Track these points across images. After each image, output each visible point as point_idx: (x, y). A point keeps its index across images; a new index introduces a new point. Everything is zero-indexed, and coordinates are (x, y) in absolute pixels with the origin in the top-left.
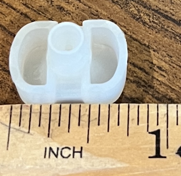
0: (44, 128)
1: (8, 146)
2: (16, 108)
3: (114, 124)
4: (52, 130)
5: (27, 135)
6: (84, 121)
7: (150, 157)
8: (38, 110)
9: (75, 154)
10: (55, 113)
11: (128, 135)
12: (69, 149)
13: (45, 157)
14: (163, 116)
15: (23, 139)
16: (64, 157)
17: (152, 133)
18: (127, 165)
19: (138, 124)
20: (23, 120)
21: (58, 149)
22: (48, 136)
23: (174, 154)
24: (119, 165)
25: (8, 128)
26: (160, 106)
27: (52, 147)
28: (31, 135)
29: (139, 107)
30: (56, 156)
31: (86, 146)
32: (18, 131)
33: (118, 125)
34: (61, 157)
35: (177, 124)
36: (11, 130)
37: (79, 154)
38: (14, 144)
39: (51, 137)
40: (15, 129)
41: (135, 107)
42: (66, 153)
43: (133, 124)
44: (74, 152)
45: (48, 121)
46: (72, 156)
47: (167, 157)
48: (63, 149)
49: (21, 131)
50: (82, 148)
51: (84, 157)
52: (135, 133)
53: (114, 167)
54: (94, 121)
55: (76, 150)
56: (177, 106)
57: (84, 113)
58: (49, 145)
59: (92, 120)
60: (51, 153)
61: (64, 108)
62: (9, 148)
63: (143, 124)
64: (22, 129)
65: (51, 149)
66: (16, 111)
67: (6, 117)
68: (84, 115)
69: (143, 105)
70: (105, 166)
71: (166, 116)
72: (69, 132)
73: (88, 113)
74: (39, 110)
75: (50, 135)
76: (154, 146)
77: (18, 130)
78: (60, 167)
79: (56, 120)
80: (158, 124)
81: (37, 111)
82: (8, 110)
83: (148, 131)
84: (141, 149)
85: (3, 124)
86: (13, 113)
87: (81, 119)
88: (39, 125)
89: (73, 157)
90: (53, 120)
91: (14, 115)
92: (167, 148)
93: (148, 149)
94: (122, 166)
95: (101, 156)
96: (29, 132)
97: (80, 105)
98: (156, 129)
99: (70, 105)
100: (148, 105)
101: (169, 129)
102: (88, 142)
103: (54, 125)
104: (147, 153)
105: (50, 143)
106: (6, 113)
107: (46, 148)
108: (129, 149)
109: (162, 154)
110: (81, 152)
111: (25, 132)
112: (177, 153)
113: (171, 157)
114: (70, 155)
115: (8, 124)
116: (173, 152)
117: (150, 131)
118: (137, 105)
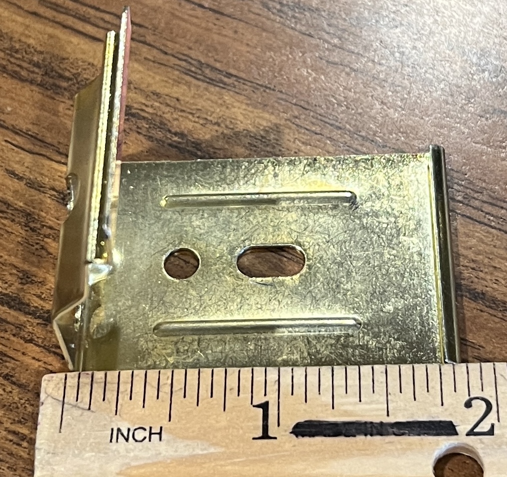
0: (110, 402)
1: (61, 428)
2: (72, 378)
3: (205, 395)
4: (122, 405)
5: (87, 413)
6: (165, 392)
7: (254, 439)
8: (101, 378)
9: (152, 436)
10: (126, 382)
11: (224, 410)
12: (145, 430)
13: (111, 441)
14: (273, 383)
15: (81, 418)
16: (136, 441)
17: (258, 406)
18: (223, 449)
19: (239, 395)
20: (82, 393)
21: (129, 430)
22: (116, 414)
23: (288, 433)
24: (212, 450)
25: (61, 403)
26: (269, 370)
27: (121, 428)
28: (93, 412)
29: (240, 371)
30: (127, 440)
31: (167, 426)
32: (74, 408)
33: (212, 396)
34: (134, 441)
35: (292, 394)
36: (65, 406)
37: (158, 436)
38: (69, 424)
39: (120, 415)
40: (70, 404)
41: (234, 372)
42: (140, 435)
43: (231, 396)
44: (151, 434)
45: (116, 393)
46: (147, 439)
47: (278, 438)
48: (135, 430)
50: (161, 428)
51: (164, 440)
52: (234, 407)
53: (205, 452)
54: (178, 393)
55: (153, 432)
56: (292, 369)
57: (165, 382)
58: (117, 425)
59: (176, 391)
60: (120, 435)
61: (137, 375)
62: (62, 431)
63: (246, 394)
64: (79, 405)
65: (119, 430)
66: (72, 381)
67: (59, 390)
68: (164, 384)
69: (246, 369)
70: (194, 451)
71: (277, 383)
72: (144, 407)
73: (170, 381)
75: (118, 413)
76: (261, 423)
77: (75, 406)
78: (132, 454)
79: (126, 393)
82: (61, 379)
83: (252, 403)
84: (242, 428)
85: (55, 399)
86: (68, 384)
87: (160, 389)
88: (104, 400)
90: (122, 392)
91: (70, 386)
93: (252, 428)
94: (216, 451)
95: (187, 438)
96: (89, 409)
97: (159, 372)
98: (263, 400)
99: (146, 372)
100: (252, 370)
101: (280, 400)
102: (170, 420)
103: (124, 398)
104: (250, 433)
105: (119, 423)
106: (58, 384)
107: (112, 430)
108: (225, 428)
109: (270, 434)
110: (160, 434)
111: (83, 409)
113: (283, 437)
114: (145, 438)
115: (61, 399)
116: (286, 431)
117: (255, 403)
118: (238, 369)
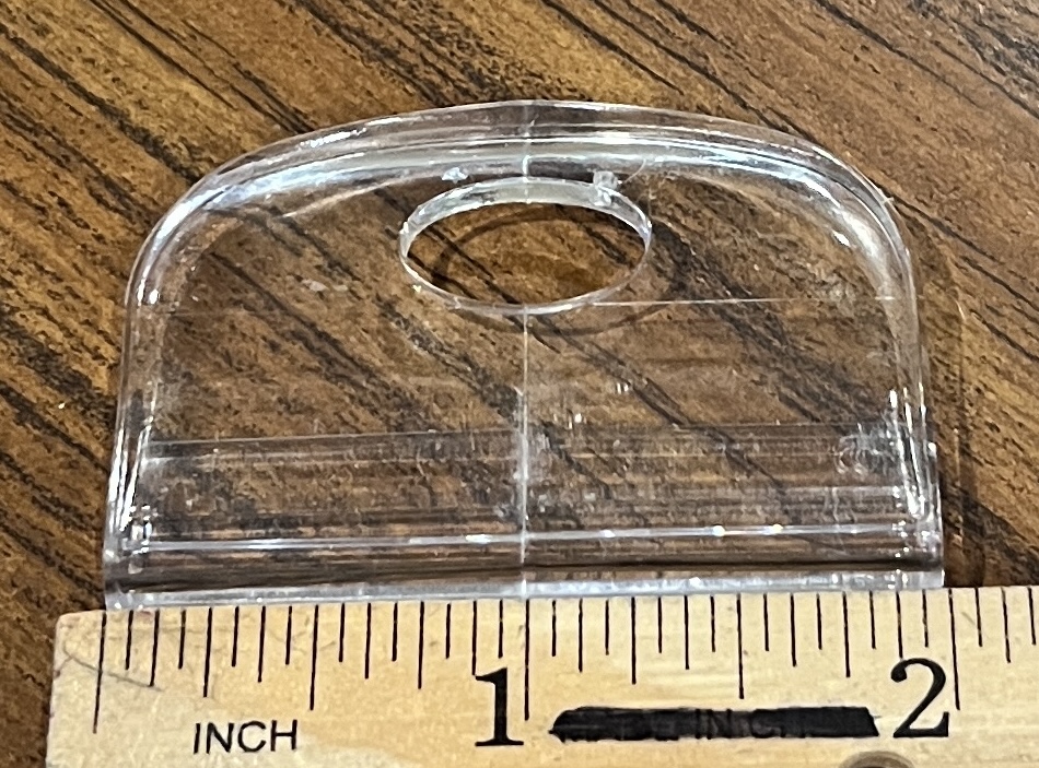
0: (192, 672)
1: (96, 724)
2: (117, 622)
3: (381, 657)
4: (216, 676)
5: (147, 692)
6: (301, 650)
7: (479, 744)
8: (175, 622)
9: (278, 739)
10: (223, 630)
11: (420, 686)
12: (263, 727)
13: (196, 750)
14: (516, 633)
15: (136, 704)
16: (246, 749)
17: (486, 679)
19: (448, 655)
20: (136, 652)
21: (231, 727)
22: (205, 695)
23: (545, 732)
25: (96, 674)
26: (509, 606)
27: (216, 724)
28: (159, 690)
29: (449, 607)
30: (227, 747)
31: (306, 720)
32: (122, 683)
33: (394, 658)
34: (240, 750)
35: (554, 654)
36: (105, 678)
37: (289, 739)
38: (113, 716)
39: (213, 697)
40: (114, 676)
41: (438, 609)
42: (253, 737)
43: (433, 656)
44: (274, 735)
45: (204, 652)
46: (268, 746)
47: (525, 744)
48: (244, 726)
49: (131, 681)
50: (295, 723)
51: (301, 747)
52: (438, 680)
54: (327, 652)
55: (278, 730)
56: (554, 603)
57: (302, 628)
58: (208, 717)
59: (323, 648)
60: (213, 738)
61: (246, 616)
62: (98, 728)
63: (461, 653)
64: (131, 676)
65: (211, 727)
66: (116, 626)
67: (90, 643)
68: (301, 634)
69: (462, 603)
71: (524, 630)
72: (260, 680)
73: (311, 628)
74: (180, 625)
75: (209, 692)
76: (491, 714)
77: (126, 679)
79: (225, 650)
80: (500, 655)
81: (173, 626)
82: (95, 624)
83: (474, 673)
84: (455, 723)
85: (82, 664)
86: (108, 634)
87: (292, 643)
88: (180, 666)
89: (273, 749)
90: (218, 651)
91: (113, 639)
92: (527, 717)
93: (475, 722)
96: (152, 684)
97: (290, 609)
98: (496, 668)
99: (265, 608)
100: (475, 604)
101: (530, 667)
102: (312, 708)
103: (220, 663)
104: (471, 732)
105: (211, 713)
106: (89, 633)
107: (198, 726)
108: (422, 723)
109: (511, 735)
110: (293, 735)
111: (140, 685)
112: (551, 732)
113: (536, 743)
114: (263, 743)
115: (95, 664)
116: (540, 728)
117: (480, 673)
